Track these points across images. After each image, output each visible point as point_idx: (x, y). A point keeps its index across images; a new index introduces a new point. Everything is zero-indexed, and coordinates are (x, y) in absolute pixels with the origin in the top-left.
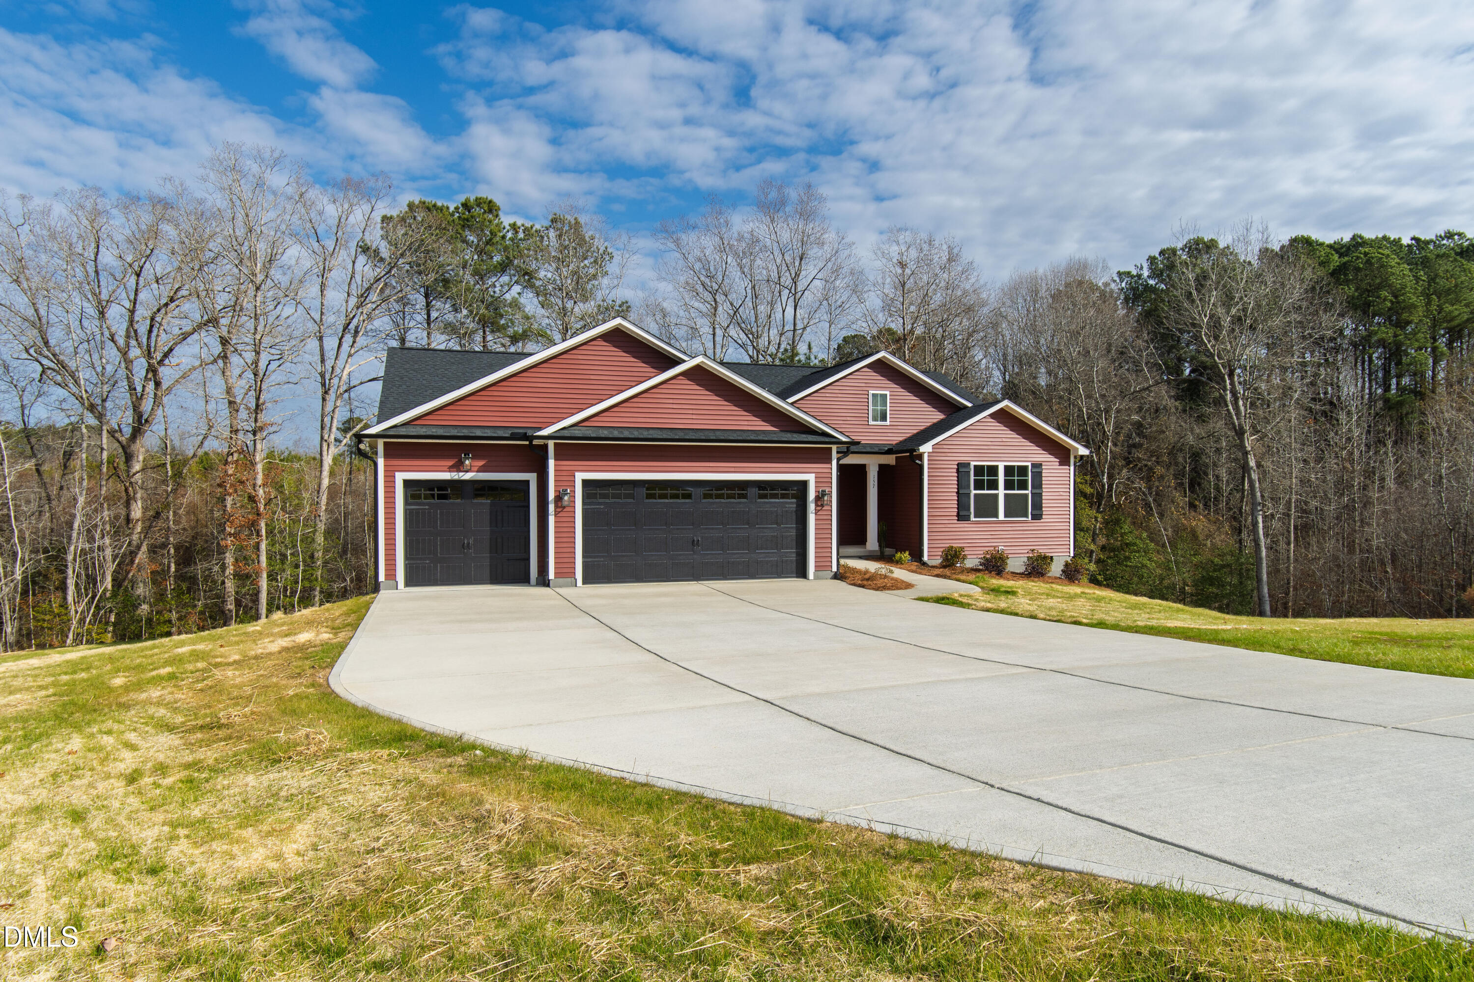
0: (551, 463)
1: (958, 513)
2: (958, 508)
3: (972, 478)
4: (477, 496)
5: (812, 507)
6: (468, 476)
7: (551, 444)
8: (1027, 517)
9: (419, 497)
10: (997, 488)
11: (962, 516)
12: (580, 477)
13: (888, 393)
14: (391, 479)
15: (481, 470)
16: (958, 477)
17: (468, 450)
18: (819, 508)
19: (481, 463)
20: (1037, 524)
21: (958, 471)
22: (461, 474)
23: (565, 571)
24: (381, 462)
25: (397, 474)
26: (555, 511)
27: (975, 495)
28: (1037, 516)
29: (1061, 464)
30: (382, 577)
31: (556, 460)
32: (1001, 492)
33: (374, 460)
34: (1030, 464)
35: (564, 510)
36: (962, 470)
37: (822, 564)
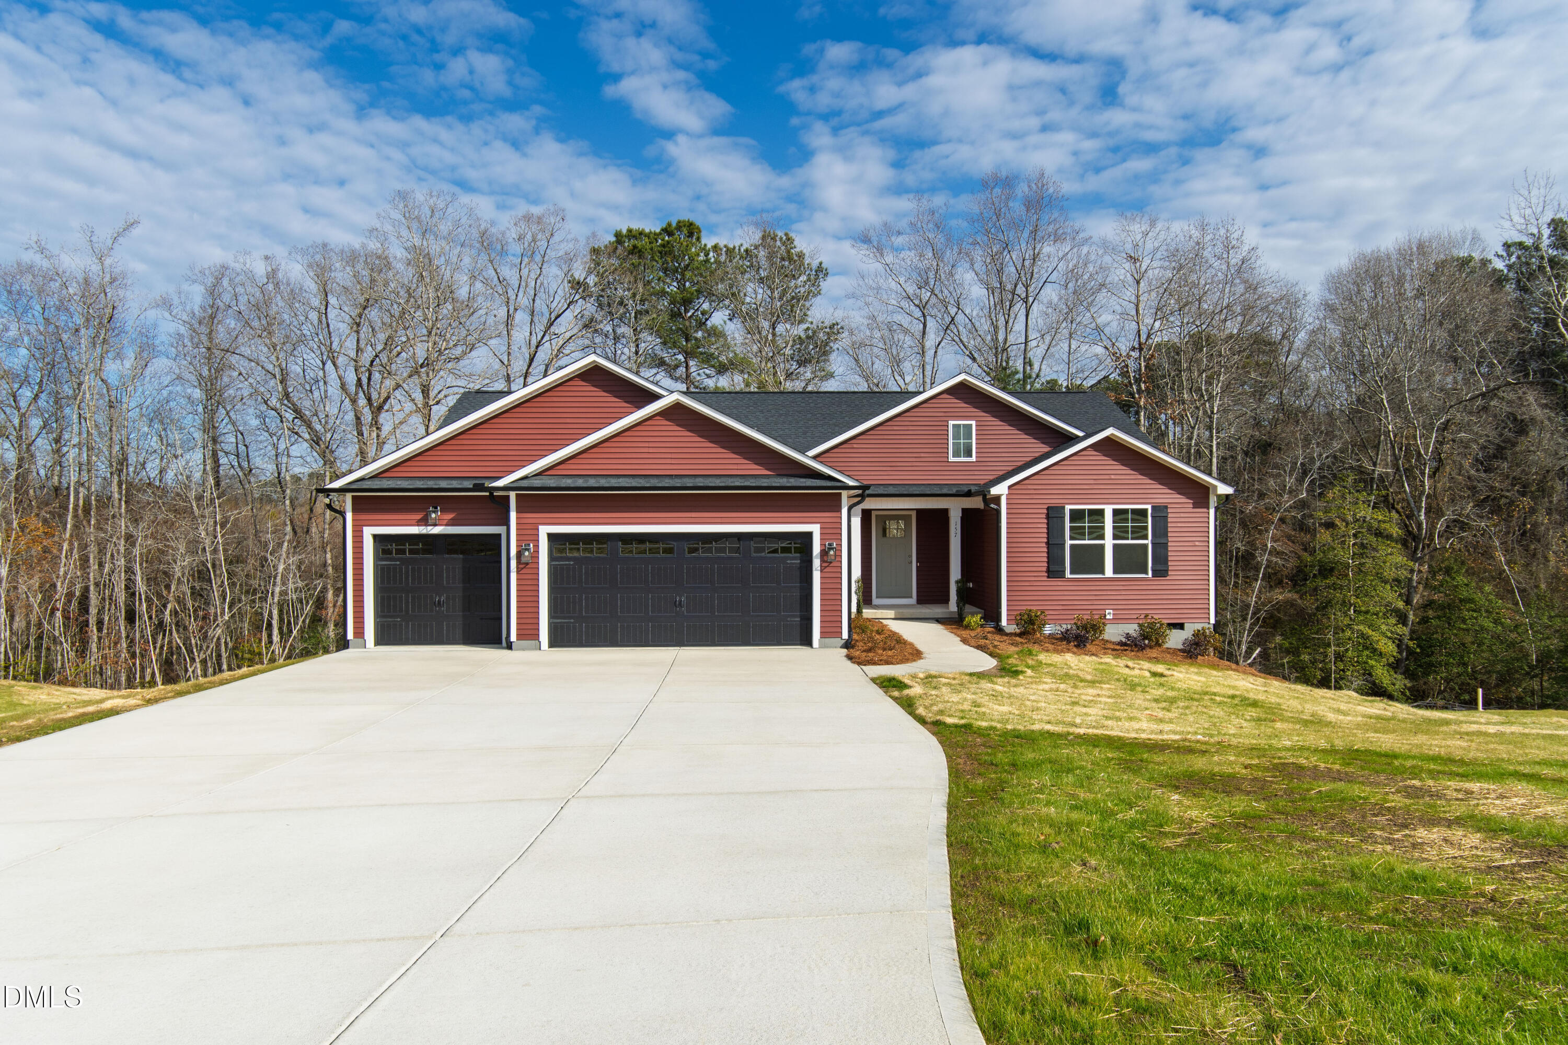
0: (513, 515)
1: (1048, 567)
2: (1048, 562)
3: (1067, 525)
4: (450, 552)
5: (817, 563)
6: (437, 530)
7: (513, 495)
8: (1146, 573)
9: (390, 552)
10: (1102, 537)
11: (1054, 570)
12: (544, 531)
13: (973, 423)
14: (358, 534)
15: (452, 523)
16: (1048, 524)
17: (435, 502)
18: (826, 564)
19: (450, 516)
20: (1161, 582)
21: (1048, 517)
22: (429, 528)
23: (529, 633)
24: (349, 516)
25: (365, 528)
26: (517, 568)
27: (1072, 546)
28: (1161, 571)
29: (1195, 506)
30: (350, 635)
31: (517, 512)
32: (1109, 542)
33: (342, 514)
34: (1149, 507)
35: (527, 566)
36: (1054, 515)
37: (830, 630)
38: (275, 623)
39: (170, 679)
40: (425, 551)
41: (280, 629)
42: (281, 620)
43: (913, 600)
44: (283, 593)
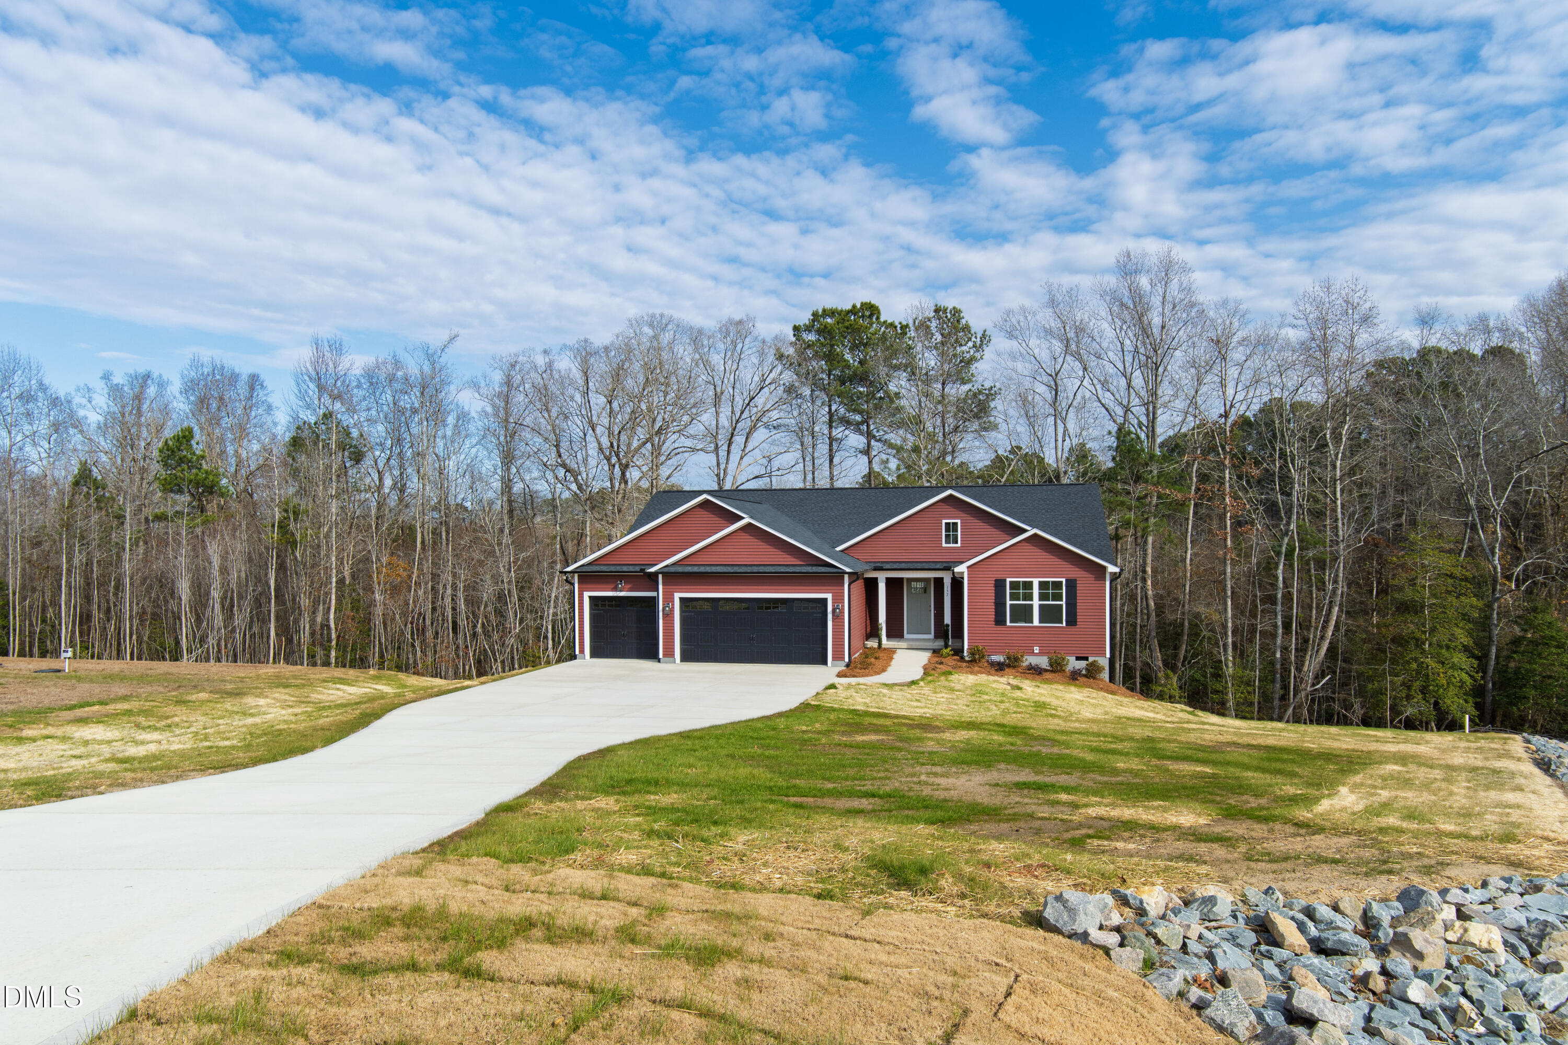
0: (661, 587)
1: (996, 618)
2: (996, 615)
3: (1008, 591)
4: (629, 606)
5: (830, 616)
6: (623, 593)
7: (660, 576)
8: (1062, 623)
9: (598, 606)
10: (1031, 599)
11: (1000, 620)
12: (677, 596)
13: (959, 521)
14: (581, 596)
15: (630, 590)
16: (996, 591)
17: (623, 577)
18: (835, 618)
19: (630, 586)
20: (1072, 629)
21: (996, 586)
22: (619, 592)
23: (669, 653)
24: (576, 586)
25: (585, 593)
26: (663, 617)
27: (1011, 605)
28: (1072, 622)
29: (1096, 580)
30: (577, 652)
31: (663, 585)
32: (1036, 603)
33: (573, 584)
34: (1064, 580)
35: (669, 616)
36: (999, 585)
37: (838, 656)
38: (550, 635)
39: (480, 674)
40: (616, 606)
41: (553, 640)
42: (554, 632)
43: (932, 636)
44: (555, 614)
